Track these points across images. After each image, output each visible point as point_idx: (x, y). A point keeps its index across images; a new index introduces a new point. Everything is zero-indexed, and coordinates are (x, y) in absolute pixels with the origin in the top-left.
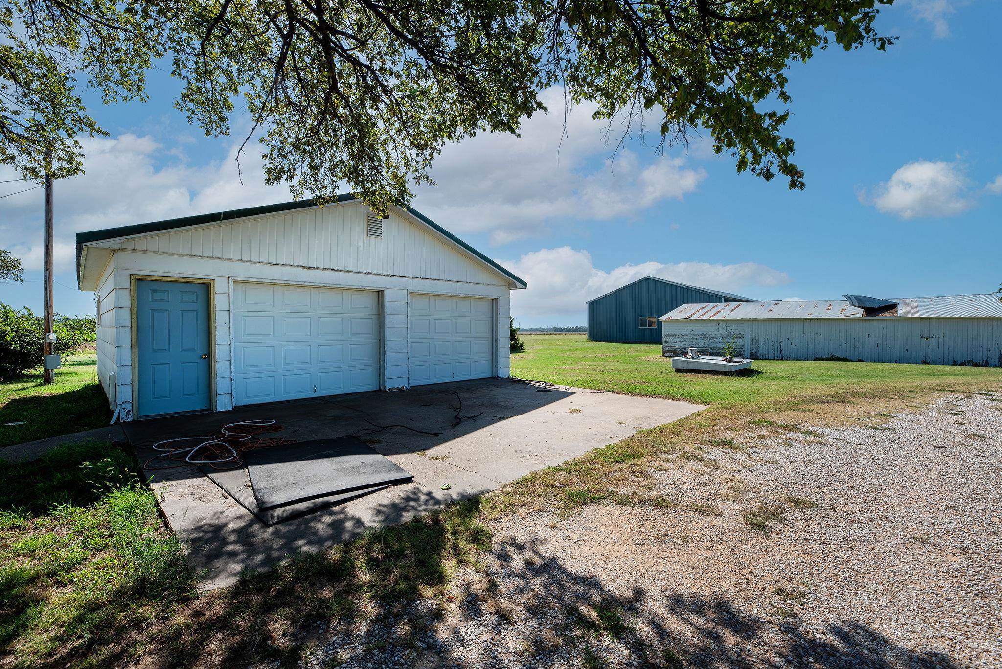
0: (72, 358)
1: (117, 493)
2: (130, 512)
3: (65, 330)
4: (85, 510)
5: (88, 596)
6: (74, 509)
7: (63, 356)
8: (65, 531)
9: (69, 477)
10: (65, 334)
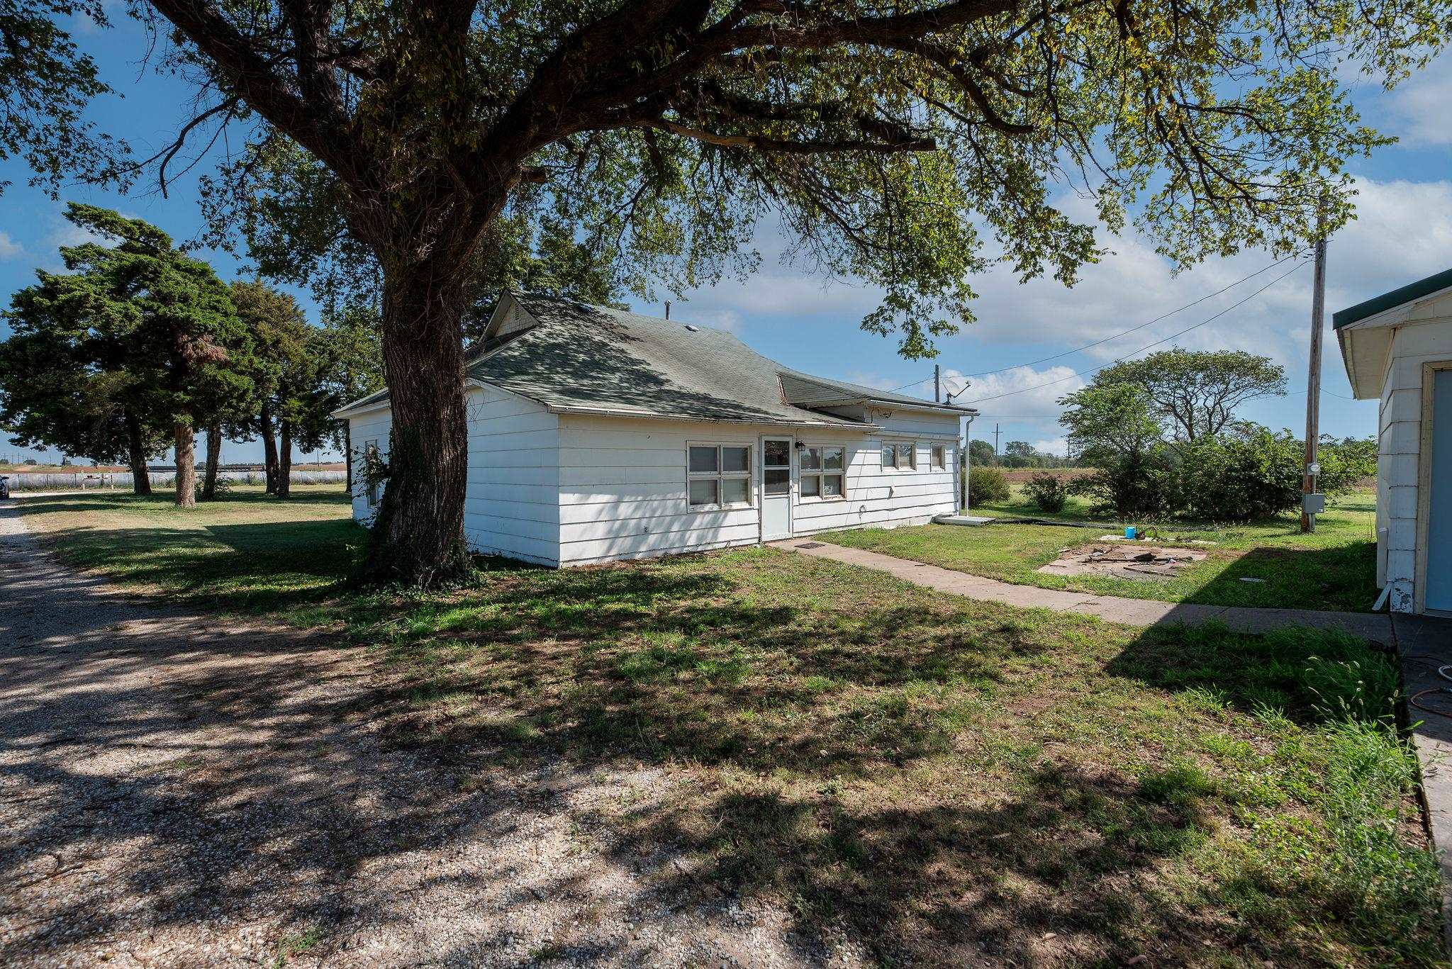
0: (1344, 500)
1: (1353, 727)
2: (1363, 768)
3: (1335, 458)
4: (1299, 730)
5: (1260, 859)
6: (1285, 721)
7: (1331, 497)
8: (1266, 747)
9: (1290, 672)
10: (1335, 464)
